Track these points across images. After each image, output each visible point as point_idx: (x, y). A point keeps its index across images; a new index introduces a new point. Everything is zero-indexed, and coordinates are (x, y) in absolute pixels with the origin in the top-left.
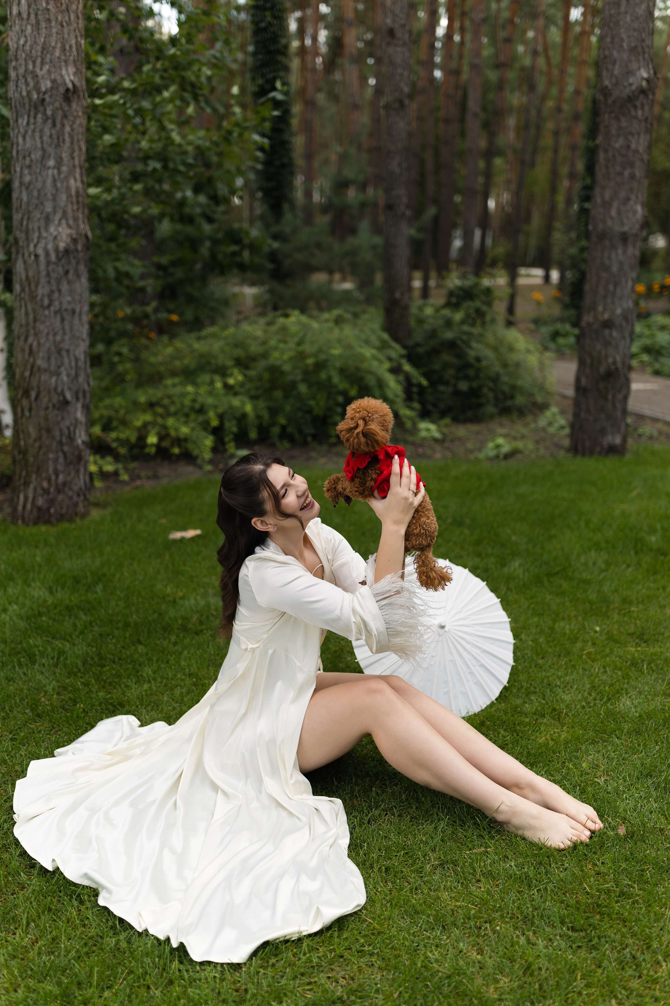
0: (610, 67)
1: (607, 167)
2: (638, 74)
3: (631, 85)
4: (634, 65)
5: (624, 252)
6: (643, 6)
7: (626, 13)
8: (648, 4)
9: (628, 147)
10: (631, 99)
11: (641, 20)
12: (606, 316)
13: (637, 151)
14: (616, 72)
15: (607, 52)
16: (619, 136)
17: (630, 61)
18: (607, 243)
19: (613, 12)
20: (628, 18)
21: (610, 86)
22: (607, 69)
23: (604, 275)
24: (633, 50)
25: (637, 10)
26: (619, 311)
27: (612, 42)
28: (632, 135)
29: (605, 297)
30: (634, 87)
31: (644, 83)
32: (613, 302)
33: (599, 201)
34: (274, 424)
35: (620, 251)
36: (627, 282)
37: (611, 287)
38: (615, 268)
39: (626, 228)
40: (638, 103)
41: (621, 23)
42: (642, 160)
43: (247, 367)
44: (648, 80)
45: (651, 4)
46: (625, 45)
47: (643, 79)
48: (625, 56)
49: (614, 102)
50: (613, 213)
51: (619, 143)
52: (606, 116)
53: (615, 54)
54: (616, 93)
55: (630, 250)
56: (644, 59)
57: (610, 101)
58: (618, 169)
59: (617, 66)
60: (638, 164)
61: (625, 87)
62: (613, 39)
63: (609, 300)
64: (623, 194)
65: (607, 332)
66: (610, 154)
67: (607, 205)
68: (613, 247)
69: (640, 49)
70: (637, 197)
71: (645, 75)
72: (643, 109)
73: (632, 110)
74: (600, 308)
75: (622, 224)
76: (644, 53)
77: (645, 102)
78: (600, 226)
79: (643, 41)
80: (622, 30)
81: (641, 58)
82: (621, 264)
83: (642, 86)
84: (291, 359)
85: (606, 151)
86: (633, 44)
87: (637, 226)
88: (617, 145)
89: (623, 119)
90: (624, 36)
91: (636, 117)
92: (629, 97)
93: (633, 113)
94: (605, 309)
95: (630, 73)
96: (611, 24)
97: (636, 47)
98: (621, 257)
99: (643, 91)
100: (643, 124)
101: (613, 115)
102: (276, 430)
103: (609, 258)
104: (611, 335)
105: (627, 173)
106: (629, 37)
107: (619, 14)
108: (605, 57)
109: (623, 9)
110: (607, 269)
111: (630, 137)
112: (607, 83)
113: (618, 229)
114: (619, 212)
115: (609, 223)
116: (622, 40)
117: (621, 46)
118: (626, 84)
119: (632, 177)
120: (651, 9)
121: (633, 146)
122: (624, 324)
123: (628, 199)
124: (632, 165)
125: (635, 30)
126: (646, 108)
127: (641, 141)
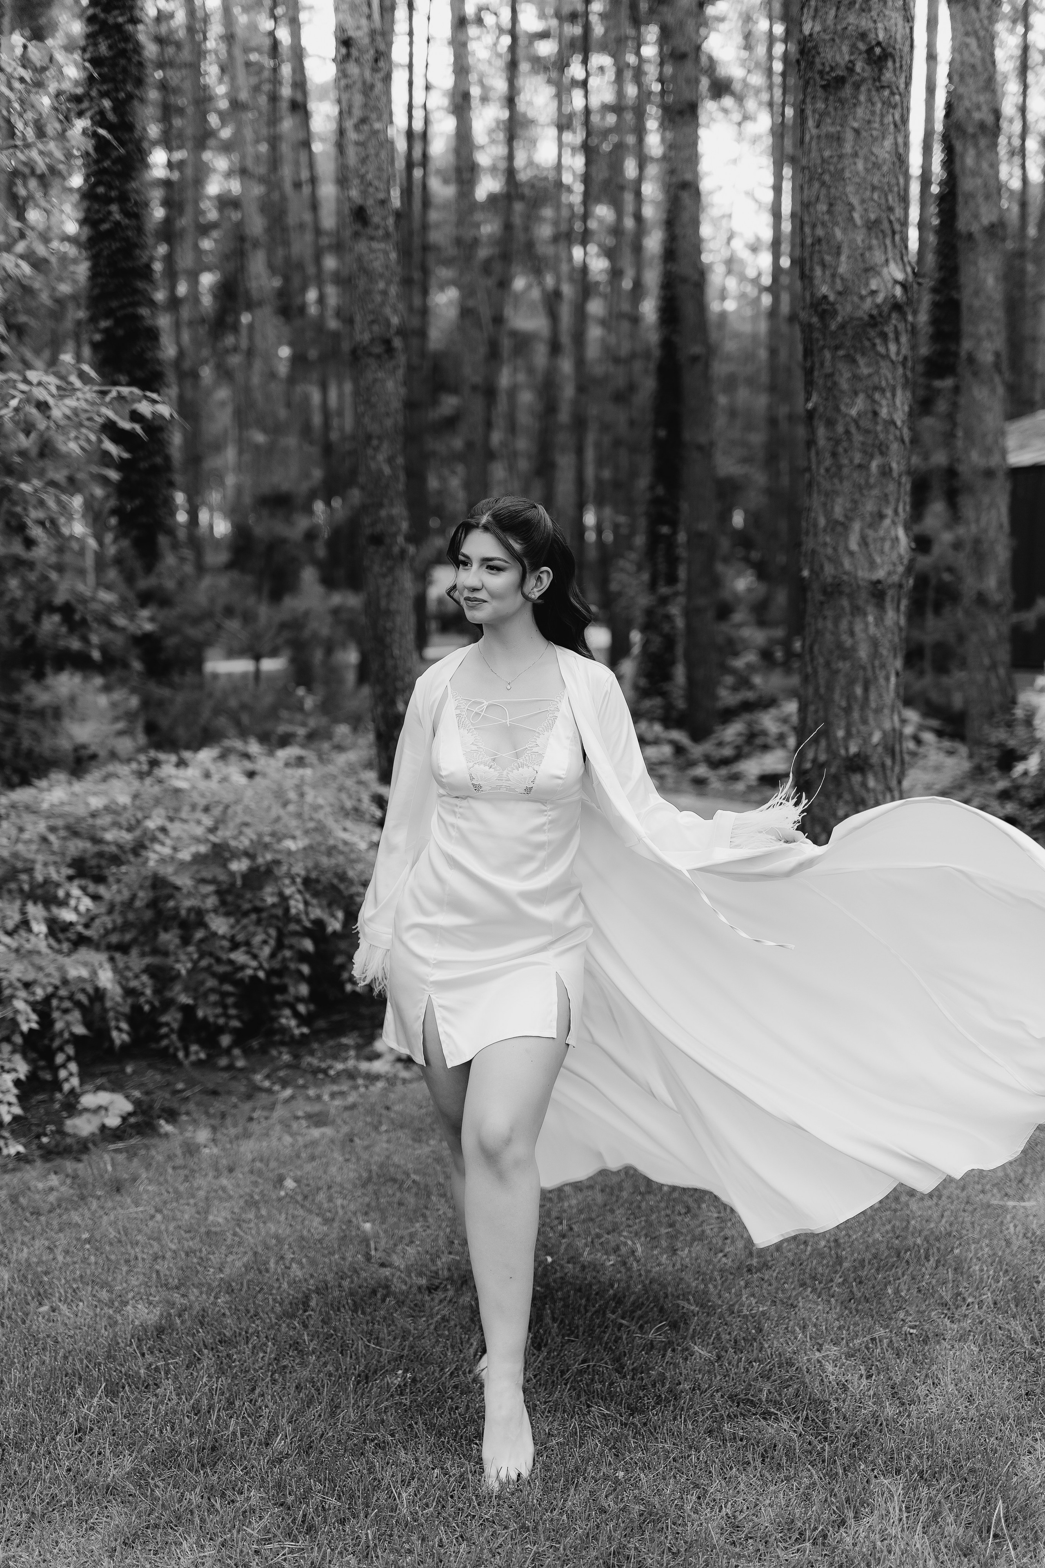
0: (828, 258)
1: (834, 455)
2: (885, 271)
3: (873, 293)
4: (878, 257)
5: (880, 621)
6: (888, 143)
7: (855, 155)
8: (895, 138)
9: (875, 414)
10: (875, 321)
11: (885, 169)
12: (853, 749)
13: (893, 423)
14: (843, 269)
15: (820, 232)
16: (856, 393)
17: (870, 248)
18: (845, 602)
19: (827, 154)
20: (860, 165)
21: (832, 297)
22: (824, 266)
23: (843, 666)
24: (872, 226)
25: (875, 150)
26: (876, 737)
27: (829, 212)
28: (883, 391)
29: (848, 710)
30: (880, 299)
31: (898, 291)
32: (865, 721)
33: (822, 521)
34: (168, 1004)
35: (871, 619)
36: (887, 679)
37: (859, 691)
38: (863, 653)
39: (880, 574)
40: (889, 329)
41: (847, 174)
42: (903, 441)
43: (100, 879)
44: (904, 286)
45: (900, 140)
46: (856, 216)
47: (896, 282)
48: (859, 238)
49: (842, 327)
50: (854, 545)
51: (856, 407)
52: (827, 355)
53: (838, 233)
54: (845, 310)
55: (890, 616)
56: (894, 245)
57: (833, 327)
58: (858, 458)
59: (843, 258)
60: (895, 446)
61: (862, 298)
62: (831, 205)
63: (856, 715)
64: (870, 506)
65: (856, 778)
66: (840, 429)
67: (839, 528)
68: (857, 611)
69: (885, 225)
70: (896, 512)
71: (900, 276)
72: (897, 340)
73: (878, 341)
74: (841, 733)
75: (872, 565)
76: (894, 233)
77: (901, 327)
78: (829, 570)
79: (890, 209)
80: (850, 189)
81: (888, 242)
82: (875, 644)
83: (894, 296)
84: (198, 859)
85: (830, 423)
86: (873, 217)
87: (901, 569)
88: (854, 412)
89: (861, 361)
90: (855, 201)
91: (887, 357)
92: (871, 316)
93: (881, 349)
94: (849, 735)
95: (870, 270)
96: (827, 177)
97: (877, 222)
98: (872, 630)
99: (897, 307)
100: (900, 371)
101: (841, 353)
102: (171, 1018)
103: (852, 634)
104: (864, 785)
105: (874, 465)
106: (863, 201)
107: (840, 157)
108: (819, 241)
109: (848, 148)
110: (846, 654)
111: (877, 396)
112: (824, 289)
113: (864, 574)
114: (864, 542)
115: (847, 564)
116: (852, 208)
117: (851, 219)
118: (864, 292)
119: (885, 472)
120: (901, 150)
121: (884, 412)
122: (889, 762)
123: (881, 516)
124: (882, 449)
125: (874, 188)
126: (904, 339)
127: (898, 402)
